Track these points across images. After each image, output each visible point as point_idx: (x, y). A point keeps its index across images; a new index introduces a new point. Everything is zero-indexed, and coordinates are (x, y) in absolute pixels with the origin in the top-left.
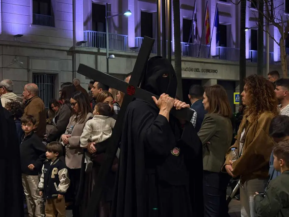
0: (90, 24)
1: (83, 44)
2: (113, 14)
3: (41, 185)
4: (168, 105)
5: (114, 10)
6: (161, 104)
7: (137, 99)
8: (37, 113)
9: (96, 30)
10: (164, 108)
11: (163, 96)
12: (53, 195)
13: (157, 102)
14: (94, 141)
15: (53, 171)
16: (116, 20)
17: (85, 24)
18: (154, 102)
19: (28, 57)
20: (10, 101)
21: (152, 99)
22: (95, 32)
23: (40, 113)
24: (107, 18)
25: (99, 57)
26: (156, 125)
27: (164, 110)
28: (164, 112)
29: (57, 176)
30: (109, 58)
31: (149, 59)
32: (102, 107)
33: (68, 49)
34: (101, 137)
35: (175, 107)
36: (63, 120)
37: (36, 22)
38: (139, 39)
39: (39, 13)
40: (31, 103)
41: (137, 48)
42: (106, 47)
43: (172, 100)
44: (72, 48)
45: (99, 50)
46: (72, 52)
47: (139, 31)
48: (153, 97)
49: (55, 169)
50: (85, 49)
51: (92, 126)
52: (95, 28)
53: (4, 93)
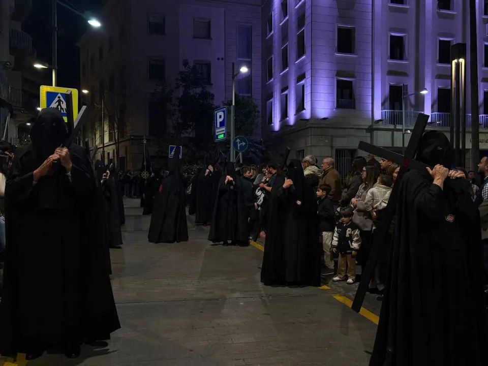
0: (387, 104)
1: (380, 122)
2: (410, 93)
3: (335, 243)
4: (442, 175)
5: (411, 90)
6: (435, 174)
7: (411, 170)
8: (334, 181)
9: (393, 109)
10: (438, 178)
11: (438, 166)
12: (348, 251)
13: (431, 172)
14: (376, 208)
15: (348, 230)
16: (412, 98)
17: (383, 104)
18: (428, 172)
19: (332, 136)
20: (312, 172)
21: (427, 170)
22: (392, 111)
23: (336, 181)
24: (404, 98)
25: (395, 133)
26: (430, 194)
27: (438, 179)
28: (438, 182)
29: (350, 235)
30: (405, 133)
31: (424, 133)
32: (384, 179)
33: (367, 127)
34: (380, 204)
35: (450, 177)
36: (353, 189)
37: (339, 106)
38: (435, 114)
39: (342, 98)
40: (328, 174)
41: (433, 123)
42: (402, 124)
43: (446, 170)
44: (370, 126)
45: (395, 127)
46: (371, 130)
47: (436, 106)
48: (427, 168)
49: (348, 229)
50: (382, 127)
51: (372, 193)
52: (392, 107)
53: (308, 166)
